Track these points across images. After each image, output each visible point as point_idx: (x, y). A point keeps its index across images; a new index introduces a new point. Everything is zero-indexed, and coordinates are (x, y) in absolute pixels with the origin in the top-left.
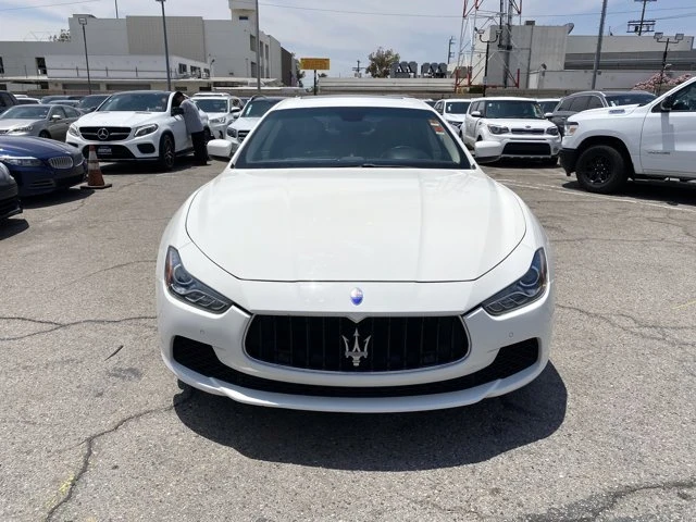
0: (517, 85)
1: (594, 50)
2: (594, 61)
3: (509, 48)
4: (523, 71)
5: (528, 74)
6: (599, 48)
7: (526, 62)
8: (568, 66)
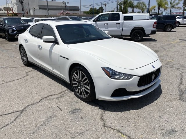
0: (27, 13)
1: (46, 5)
2: (47, 7)
3: (22, 2)
4: (28, 9)
5: (30, 10)
6: (47, 4)
7: (28, 7)
8: (40, 9)
